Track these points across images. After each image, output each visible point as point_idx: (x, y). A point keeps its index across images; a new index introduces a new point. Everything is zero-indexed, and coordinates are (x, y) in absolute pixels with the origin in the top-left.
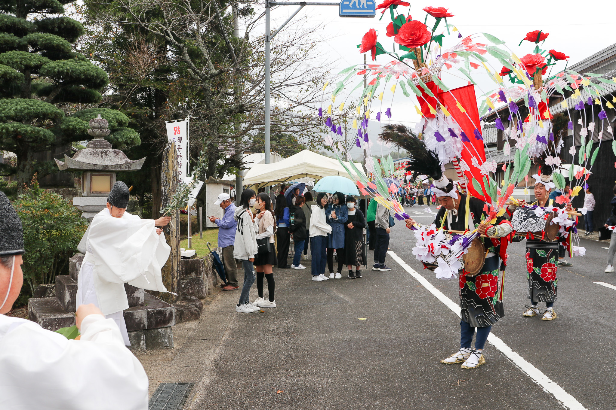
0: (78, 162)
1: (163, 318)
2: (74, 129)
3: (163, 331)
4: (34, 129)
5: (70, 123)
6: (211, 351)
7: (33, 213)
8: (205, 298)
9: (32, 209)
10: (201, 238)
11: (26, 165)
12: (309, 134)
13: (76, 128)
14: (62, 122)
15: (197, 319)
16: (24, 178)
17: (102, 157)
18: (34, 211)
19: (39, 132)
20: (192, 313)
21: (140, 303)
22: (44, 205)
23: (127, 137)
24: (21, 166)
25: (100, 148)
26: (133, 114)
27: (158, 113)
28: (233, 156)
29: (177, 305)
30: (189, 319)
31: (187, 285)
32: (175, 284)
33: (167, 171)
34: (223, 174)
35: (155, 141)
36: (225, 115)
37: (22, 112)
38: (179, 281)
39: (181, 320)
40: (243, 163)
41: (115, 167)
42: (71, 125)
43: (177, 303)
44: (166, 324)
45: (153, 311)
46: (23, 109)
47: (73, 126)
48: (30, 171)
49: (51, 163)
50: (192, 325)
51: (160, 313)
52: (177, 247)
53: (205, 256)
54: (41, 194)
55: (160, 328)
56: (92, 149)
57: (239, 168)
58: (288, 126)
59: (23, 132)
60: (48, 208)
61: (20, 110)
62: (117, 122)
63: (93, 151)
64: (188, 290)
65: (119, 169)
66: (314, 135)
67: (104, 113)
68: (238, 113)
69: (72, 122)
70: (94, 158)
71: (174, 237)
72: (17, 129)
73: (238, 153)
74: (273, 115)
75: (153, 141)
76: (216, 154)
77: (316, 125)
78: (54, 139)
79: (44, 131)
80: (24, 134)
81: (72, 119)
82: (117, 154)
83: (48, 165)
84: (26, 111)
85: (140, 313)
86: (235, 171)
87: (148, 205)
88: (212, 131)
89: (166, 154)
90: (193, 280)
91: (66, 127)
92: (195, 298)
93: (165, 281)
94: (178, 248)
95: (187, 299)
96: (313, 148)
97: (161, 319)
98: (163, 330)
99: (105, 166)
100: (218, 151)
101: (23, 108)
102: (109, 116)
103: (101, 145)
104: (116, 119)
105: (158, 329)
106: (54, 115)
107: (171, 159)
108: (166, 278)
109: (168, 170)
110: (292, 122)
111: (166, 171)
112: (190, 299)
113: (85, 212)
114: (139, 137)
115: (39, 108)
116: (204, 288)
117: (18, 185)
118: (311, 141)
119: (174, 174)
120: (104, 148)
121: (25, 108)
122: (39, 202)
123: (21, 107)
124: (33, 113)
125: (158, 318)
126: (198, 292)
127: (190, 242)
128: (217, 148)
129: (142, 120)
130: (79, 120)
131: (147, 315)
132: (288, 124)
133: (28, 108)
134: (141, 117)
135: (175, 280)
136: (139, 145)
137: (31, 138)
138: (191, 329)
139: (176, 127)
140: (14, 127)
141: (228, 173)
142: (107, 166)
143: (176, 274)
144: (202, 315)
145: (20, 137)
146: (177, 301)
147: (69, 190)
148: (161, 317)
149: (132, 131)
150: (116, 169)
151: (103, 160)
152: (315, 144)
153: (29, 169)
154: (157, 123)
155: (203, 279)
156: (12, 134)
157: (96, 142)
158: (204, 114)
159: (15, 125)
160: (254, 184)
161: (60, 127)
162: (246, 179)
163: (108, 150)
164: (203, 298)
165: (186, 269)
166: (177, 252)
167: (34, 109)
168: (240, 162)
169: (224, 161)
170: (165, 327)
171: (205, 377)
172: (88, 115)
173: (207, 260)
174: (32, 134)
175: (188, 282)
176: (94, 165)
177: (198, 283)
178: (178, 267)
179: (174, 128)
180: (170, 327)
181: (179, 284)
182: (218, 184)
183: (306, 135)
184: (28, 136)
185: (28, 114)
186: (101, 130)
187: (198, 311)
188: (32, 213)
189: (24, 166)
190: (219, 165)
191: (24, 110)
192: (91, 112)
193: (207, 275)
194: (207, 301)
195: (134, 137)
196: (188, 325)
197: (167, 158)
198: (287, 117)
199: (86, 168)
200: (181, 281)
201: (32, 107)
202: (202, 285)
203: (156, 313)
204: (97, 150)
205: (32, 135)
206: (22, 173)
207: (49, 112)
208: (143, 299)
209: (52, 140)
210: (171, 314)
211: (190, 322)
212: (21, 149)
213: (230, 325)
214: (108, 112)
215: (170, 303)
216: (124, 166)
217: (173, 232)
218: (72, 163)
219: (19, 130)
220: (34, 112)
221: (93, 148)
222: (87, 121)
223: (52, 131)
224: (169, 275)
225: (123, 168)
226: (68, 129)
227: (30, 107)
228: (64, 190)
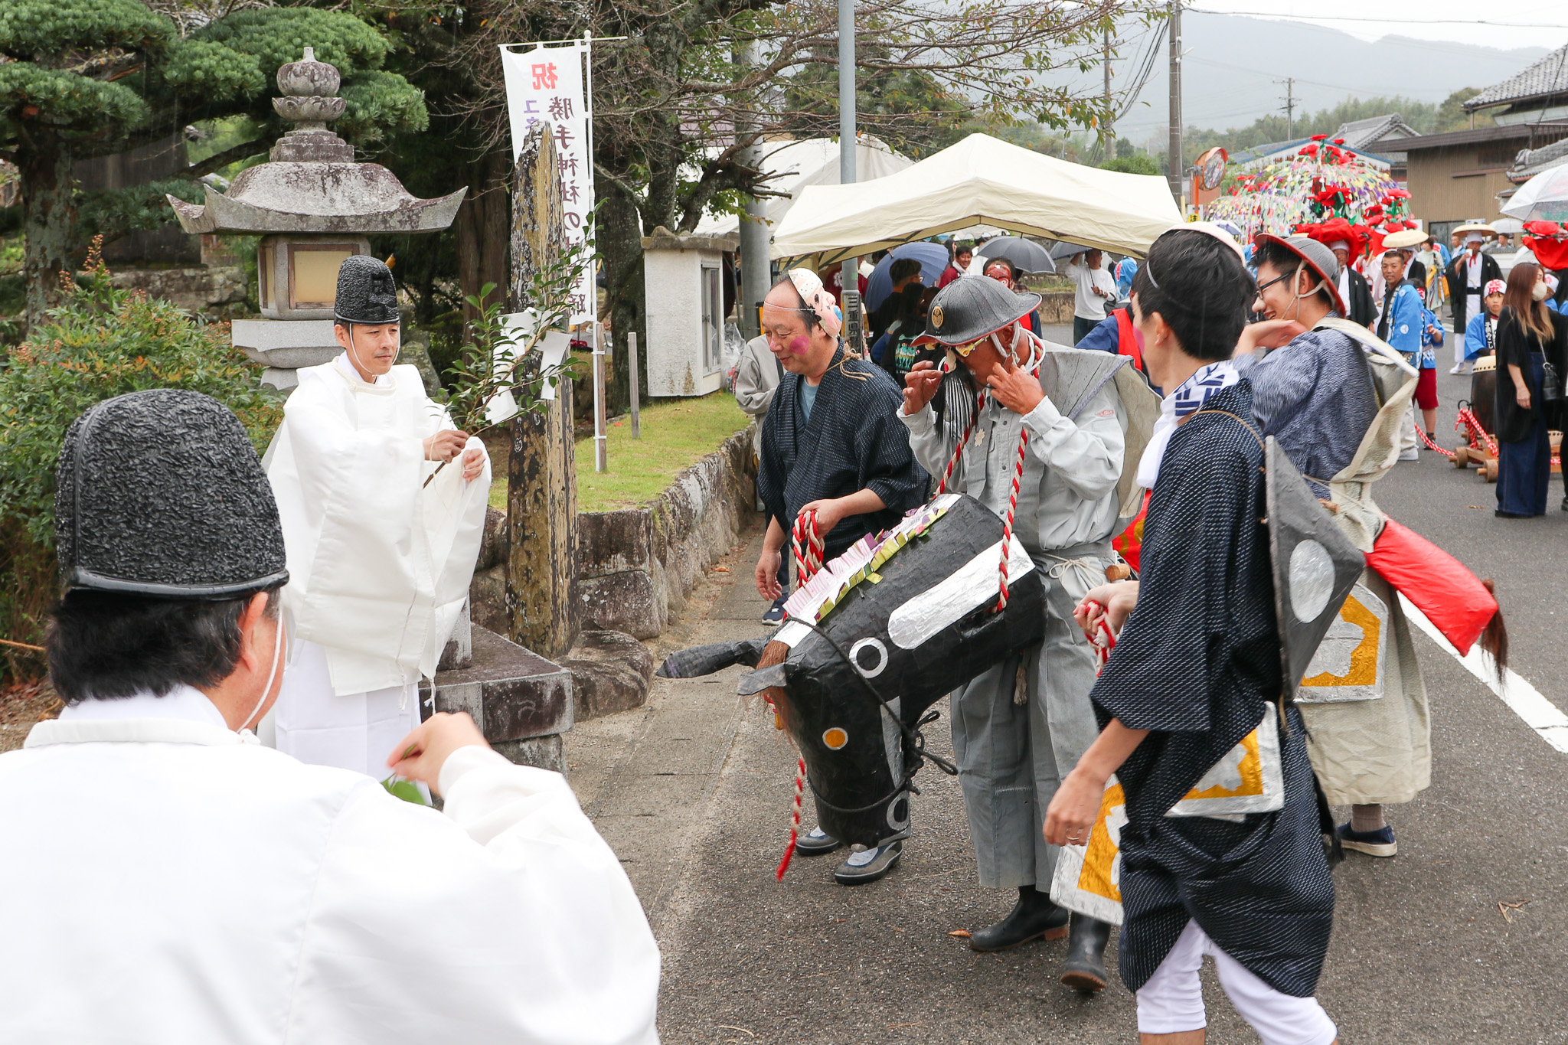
0: (248, 208)
1: (533, 708)
2: (209, 84)
3: (534, 748)
4: (79, 85)
5: (196, 62)
6: (691, 813)
7: (99, 370)
8: (657, 637)
9: (94, 356)
10: (636, 437)
11: (52, 202)
12: (986, 75)
13: (215, 79)
14: (167, 59)
15: (638, 705)
16: (48, 247)
17: (324, 190)
18: (100, 365)
19: (94, 93)
20: (620, 688)
21: (459, 659)
22: (131, 341)
23: (383, 106)
24: (35, 206)
25: (316, 159)
26: (392, 15)
27: (475, 11)
28: (730, 153)
29: (571, 664)
30: (614, 708)
31: (601, 596)
32: (564, 595)
33: (530, 227)
34: (698, 215)
35: (473, 107)
36: (703, 17)
37: (37, 28)
38: (573, 582)
39: (586, 709)
40: (765, 177)
41: (369, 222)
42: (199, 68)
43: (573, 655)
44: (545, 728)
45: (502, 685)
46: (38, 17)
47: (206, 72)
48: (67, 221)
49: (137, 195)
50: (621, 725)
51: (525, 690)
52: (566, 474)
53: (653, 498)
54: (120, 305)
55: (524, 741)
56: (290, 164)
57: (751, 193)
58: (913, 50)
59: (43, 95)
60: (144, 352)
61: (28, 21)
62: (350, 54)
63: (296, 169)
64: (604, 613)
65: (381, 228)
66: (1005, 78)
67: (305, 25)
68: (746, 7)
69: (201, 57)
70: (299, 193)
71: (556, 441)
72: (22, 85)
73: (745, 143)
74: (864, 13)
75: (464, 110)
76: (673, 151)
77: (1009, 45)
78: (144, 116)
79: (112, 93)
80: (46, 101)
81: (200, 47)
82: (371, 179)
83: (126, 205)
84: (49, 25)
85: (461, 693)
86: (736, 204)
87: (447, 320)
88: (660, 73)
89: (527, 171)
90: (618, 578)
91: (182, 77)
92: (630, 639)
93: (533, 585)
94: (570, 475)
95: (601, 642)
96: (999, 126)
97: (528, 712)
98: (534, 745)
99: (335, 221)
100: (680, 139)
101: (40, 13)
102: (321, 35)
103: (318, 148)
104: (346, 43)
105: (518, 742)
106: (141, 37)
107: (540, 187)
108: (534, 576)
109: (534, 222)
110: (930, 33)
111: (526, 226)
112: (613, 642)
113: (273, 368)
114: (421, 104)
115: (90, 12)
116: (655, 605)
117: (27, 269)
118: (993, 100)
119: (550, 236)
120: (328, 158)
121: (44, 16)
122: (113, 332)
123: (33, 13)
124: (72, 31)
125: (518, 707)
126: (637, 619)
127: (603, 452)
128: (678, 127)
129: (422, 36)
130: (223, 51)
131: (484, 699)
132: (913, 40)
133: (54, 14)
134: (417, 26)
135: (564, 582)
136: (424, 129)
137: (71, 113)
138: (619, 739)
139: (542, 66)
140: (13, 78)
141: (713, 210)
142: (341, 219)
143: (565, 563)
144: (651, 695)
145: (32, 112)
146: (570, 647)
147: (183, 275)
148: (529, 704)
149: (399, 83)
150: (371, 229)
151: (327, 199)
152: (1009, 110)
153: (63, 215)
154: (475, 44)
155: (651, 575)
156: (7, 103)
157: (302, 140)
158: (631, 15)
159: (16, 72)
160: (807, 256)
161: (162, 74)
162: (782, 238)
163: (342, 165)
164: (651, 637)
165: (594, 542)
166: (566, 489)
167: (75, 17)
168: (755, 174)
169: (700, 168)
170: (542, 738)
171: (678, 895)
172: (252, 32)
173: (661, 511)
174: (72, 102)
175: (601, 587)
176: (302, 216)
177: (635, 590)
178: (570, 538)
179: (534, 67)
180: (557, 735)
181: (574, 594)
182: (682, 250)
183: (975, 79)
184: (60, 107)
185: (55, 33)
186: (318, 100)
187: (639, 683)
188: (92, 368)
189: (46, 206)
190: (683, 183)
191: (42, 21)
192: (262, 23)
193: (663, 561)
194: (664, 645)
195: (408, 103)
196: (610, 726)
197: (528, 183)
198: (909, 18)
199: (276, 229)
200: (582, 584)
201: (67, 12)
202: (649, 596)
203: (512, 691)
204: (306, 165)
205: (73, 105)
206: (40, 229)
207: (125, 25)
208: (469, 646)
209: (138, 118)
210: (559, 694)
211: (615, 718)
212: (34, 147)
213: (745, 727)
214: (317, 21)
215: (550, 657)
216: (398, 217)
217: (555, 424)
218: (228, 212)
219: (30, 87)
220: (74, 26)
221: (294, 159)
222: (250, 53)
223: (137, 88)
224: (543, 565)
225: (394, 225)
226: (190, 83)
227: (61, 12)
228: (167, 276)
